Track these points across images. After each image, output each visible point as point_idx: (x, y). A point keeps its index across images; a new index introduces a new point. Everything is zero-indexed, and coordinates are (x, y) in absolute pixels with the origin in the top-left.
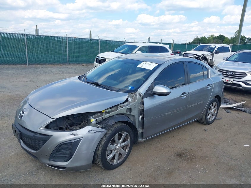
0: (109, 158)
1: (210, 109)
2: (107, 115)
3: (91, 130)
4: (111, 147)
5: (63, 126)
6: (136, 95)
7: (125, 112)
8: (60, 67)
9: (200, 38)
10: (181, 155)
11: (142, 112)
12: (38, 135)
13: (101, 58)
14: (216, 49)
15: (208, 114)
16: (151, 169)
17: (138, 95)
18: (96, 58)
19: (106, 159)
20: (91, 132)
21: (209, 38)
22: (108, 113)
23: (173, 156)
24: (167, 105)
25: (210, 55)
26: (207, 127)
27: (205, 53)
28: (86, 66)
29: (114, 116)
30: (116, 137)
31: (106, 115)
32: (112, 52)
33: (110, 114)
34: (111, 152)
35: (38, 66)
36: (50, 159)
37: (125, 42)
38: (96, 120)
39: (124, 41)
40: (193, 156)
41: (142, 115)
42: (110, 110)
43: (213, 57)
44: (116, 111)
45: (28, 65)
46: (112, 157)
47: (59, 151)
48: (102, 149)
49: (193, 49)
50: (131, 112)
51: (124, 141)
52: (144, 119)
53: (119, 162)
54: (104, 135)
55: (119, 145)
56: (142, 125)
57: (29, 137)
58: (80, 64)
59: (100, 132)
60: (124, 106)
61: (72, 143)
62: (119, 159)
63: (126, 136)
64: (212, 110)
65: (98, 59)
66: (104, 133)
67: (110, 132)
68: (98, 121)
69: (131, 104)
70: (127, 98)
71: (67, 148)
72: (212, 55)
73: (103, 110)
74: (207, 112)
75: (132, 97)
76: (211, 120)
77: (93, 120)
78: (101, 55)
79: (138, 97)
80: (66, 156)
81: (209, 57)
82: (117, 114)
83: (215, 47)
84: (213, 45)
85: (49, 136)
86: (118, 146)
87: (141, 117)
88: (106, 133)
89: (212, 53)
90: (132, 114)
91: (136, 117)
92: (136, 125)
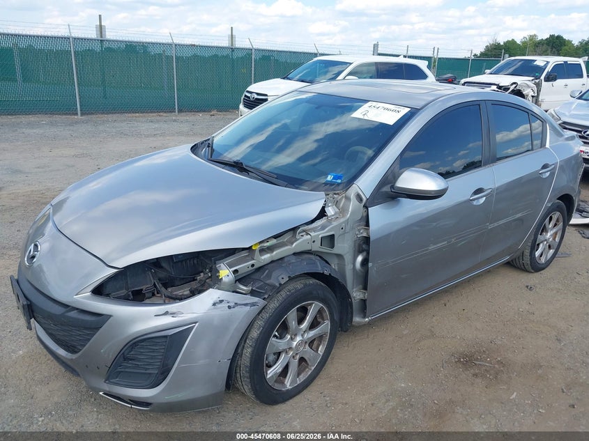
0: (271, 373)
1: (544, 230)
2: (267, 257)
3: (221, 301)
4: (275, 343)
5: (144, 287)
6: (348, 199)
7: (316, 247)
8: (159, 118)
9: (502, 44)
10: (467, 361)
11: (364, 244)
12: (73, 314)
13: (256, 96)
14: (549, 69)
15: (538, 245)
16: (388, 401)
17: (353, 196)
18: (243, 97)
19: (263, 376)
20: (219, 306)
21: (524, 43)
22: (270, 249)
23: (446, 362)
24: (435, 224)
25: (531, 84)
26: (533, 278)
27: (520, 80)
28: (220, 115)
29: (286, 260)
30: (292, 316)
31: (263, 257)
32: (284, 78)
33: (275, 253)
34: (278, 358)
35: (105, 117)
36: (108, 379)
37: (316, 55)
38: (235, 272)
39: (313, 51)
40: (500, 362)
41: (365, 253)
42: (274, 241)
43: (539, 91)
44: (292, 244)
45: (82, 114)
46: (280, 370)
47: (131, 360)
48: (253, 352)
49: (488, 71)
50: (332, 246)
51: (313, 326)
52: (370, 265)
53: (298, 382)
54: (259, 314)
55: (299, 338)
56: (364, 279)
57: (50, 317)
58: (204, 111)
59: (246, 305)
60: (314, 230)
61: (165, 337)
62: (299, 374)
63: (320, 312)
64: (549, 234)
65: (249, 97)
66: (256, 309)
67: (274, 304)
68: (239, 273)
69: (335, 224)
70: (323, 208)
71: (154, 351)
72: (538, 85)
73: (255, 245)
74: (535, 240)
75: (337, 203)
76: (543, 260)
77: (225, 273)
78: (256, 88)
79: (353, 205)
80: (150, 373)
81: (530, 90)
82: (294, 254)
83: (546, 66)
84: (540, 61)
85: (102, 318)
86: (297, 340)
87: (360, 258)
88: (263, 308)
89: (537, 81)
90: (335, 251)
91: (348, 258)
92: (346, 282)
